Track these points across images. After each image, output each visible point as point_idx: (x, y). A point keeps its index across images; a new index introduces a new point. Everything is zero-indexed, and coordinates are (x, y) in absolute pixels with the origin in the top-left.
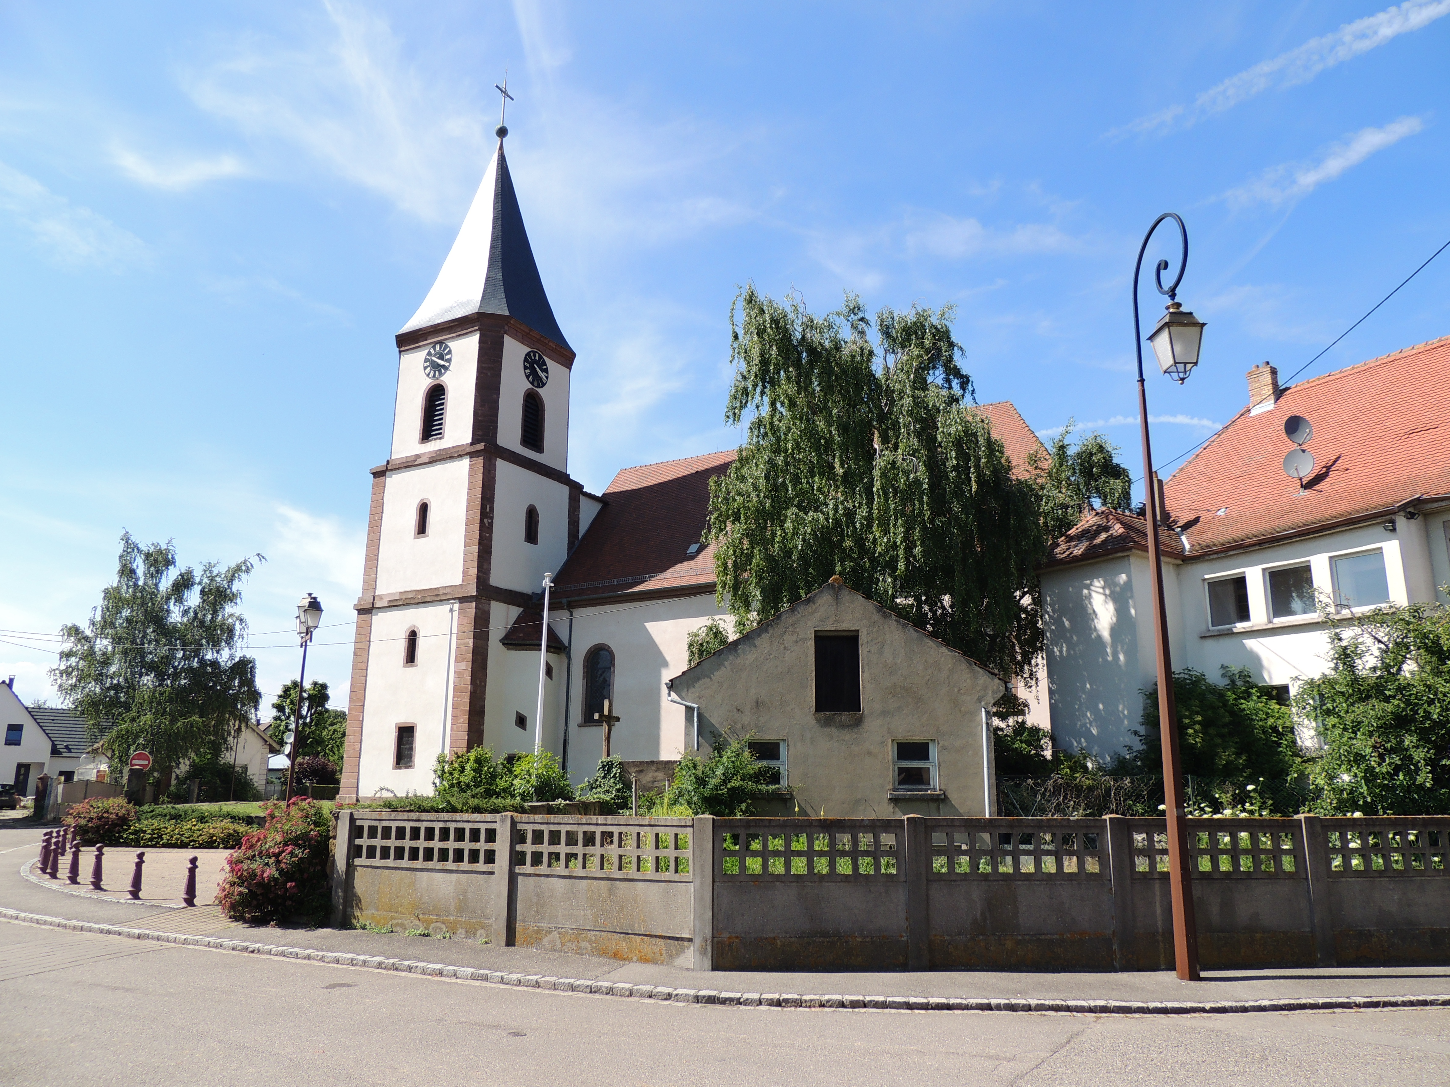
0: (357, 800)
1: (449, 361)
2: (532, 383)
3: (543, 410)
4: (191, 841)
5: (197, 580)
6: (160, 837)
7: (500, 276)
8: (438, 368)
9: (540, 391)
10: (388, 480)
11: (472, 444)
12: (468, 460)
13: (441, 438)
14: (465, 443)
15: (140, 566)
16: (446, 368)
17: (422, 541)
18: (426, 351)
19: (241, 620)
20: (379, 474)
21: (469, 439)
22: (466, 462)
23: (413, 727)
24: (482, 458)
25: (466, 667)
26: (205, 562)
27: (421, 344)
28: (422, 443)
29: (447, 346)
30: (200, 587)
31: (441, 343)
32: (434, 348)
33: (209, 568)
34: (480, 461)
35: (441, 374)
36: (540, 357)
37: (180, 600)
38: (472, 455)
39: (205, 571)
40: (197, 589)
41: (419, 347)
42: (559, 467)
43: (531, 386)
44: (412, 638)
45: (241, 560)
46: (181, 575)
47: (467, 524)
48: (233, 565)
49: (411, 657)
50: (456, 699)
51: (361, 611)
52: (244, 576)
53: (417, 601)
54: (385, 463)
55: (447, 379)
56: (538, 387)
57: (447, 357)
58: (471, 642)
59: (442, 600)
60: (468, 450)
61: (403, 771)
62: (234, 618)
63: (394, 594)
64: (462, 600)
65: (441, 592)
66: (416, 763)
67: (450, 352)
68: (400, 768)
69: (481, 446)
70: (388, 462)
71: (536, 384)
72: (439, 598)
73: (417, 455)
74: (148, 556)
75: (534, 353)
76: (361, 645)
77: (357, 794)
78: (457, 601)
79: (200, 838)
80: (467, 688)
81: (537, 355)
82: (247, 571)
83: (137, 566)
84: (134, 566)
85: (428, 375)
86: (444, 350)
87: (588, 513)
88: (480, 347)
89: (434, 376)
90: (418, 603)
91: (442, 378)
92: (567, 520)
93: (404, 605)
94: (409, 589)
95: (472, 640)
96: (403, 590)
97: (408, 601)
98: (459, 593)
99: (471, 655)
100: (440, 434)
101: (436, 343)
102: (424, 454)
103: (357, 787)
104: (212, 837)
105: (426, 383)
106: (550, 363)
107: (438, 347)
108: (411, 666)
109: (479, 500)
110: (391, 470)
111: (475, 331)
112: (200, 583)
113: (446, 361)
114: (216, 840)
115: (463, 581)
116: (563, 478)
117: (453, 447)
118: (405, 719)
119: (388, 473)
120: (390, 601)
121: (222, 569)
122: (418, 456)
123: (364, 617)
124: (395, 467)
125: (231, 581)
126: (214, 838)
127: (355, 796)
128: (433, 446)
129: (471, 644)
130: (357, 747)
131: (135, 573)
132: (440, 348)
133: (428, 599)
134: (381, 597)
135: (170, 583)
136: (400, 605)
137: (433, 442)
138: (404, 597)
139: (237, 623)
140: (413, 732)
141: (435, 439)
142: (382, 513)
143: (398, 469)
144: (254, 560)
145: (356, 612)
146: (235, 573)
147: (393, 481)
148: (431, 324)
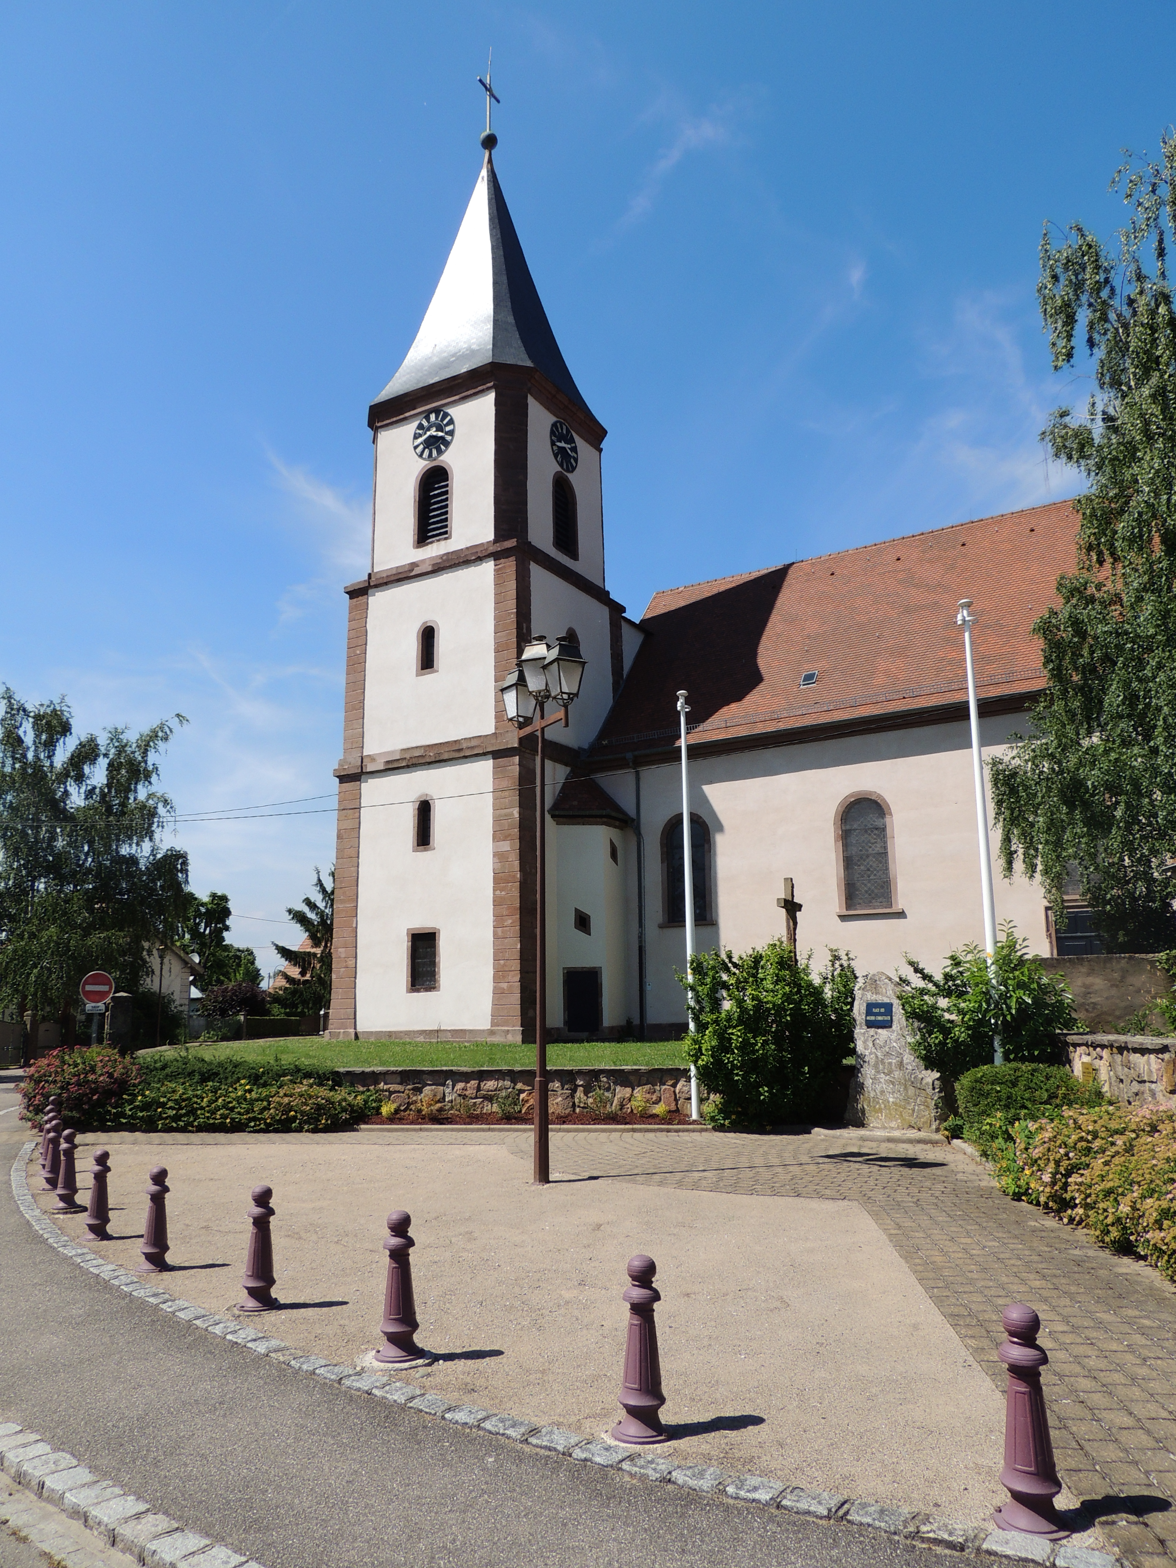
0: (357, 1037)
1: (451, 433)
2: (561, 465)
3: (574, 504)
4: (250, 1120)
5: (103, 749)
6: (192, 1112)
7: (511, 319)
8: (436, 444)
9: (569, 475)
10: (370, 599)
11: (496, 541)
12: (492, 562)
13: (446, 539)
14: (484, 541)
15: (27, 732)
16: (447, 444)
17: (429, 678)
18: (416, 424)
19: (166, 802)
20: (358, 593)
21: (491, 537)
22: (488, 567)
23: (435, 933)
24: (513, 558)
25: (511, 847)
26: (110, 727)
27: (407, 414)
28: (418, 547)
29: (446, 415)
30: (107, 761)
31: (437, 411)
32: (427, 418)
33: (115, 736)
34: (510, 565)
35: (440, 452)
36: (568, 431)
37: (80, 778)
38: (496, 556)
39: (112, 740)
40: (103, 763)
41: (405, 419)
42: (597, 581)
43: (559, 469)
44: (424, 810)
45: (155, 724)
46: (80, 744)
47: (497, 651)
48: (146, 730)
49: (423, 838)
50: (498, 892)
51: (344, 778)
52: (161, 745)
53: (428, 760)
54: (366, 578)
55: (449, 458)
56: (568, 471)
57: (448, 429)
58: (516, 812)
59: (465, 757)
60: (492, 549)
61: (423, 995)
62: (155, 799)
63: (393, 752)
64: (497, 755)
65: (464, 746)
66: (441, 982)
67: (451, 422)
68: (418, 991)
69: (511, 543)
70: (370, 575)
71: (565, 467)
72: (462, 754)
73: (412, 563)
74: (38, 718)
75: (561, 424)
76: (348, 824)
77: (355, 1029)
78: (491, 756)
79: (266, 1114)
80: (514, 876)
81: (564, 427)
82: (166, 739)
83: (25, 732)
84: (21, 732)
85: (421, 456)
86: (442, 420)
87: (631, 643)
88: (496, 410)
89: (430, 455)
90: (430, 763)
91: (442, 458)
92: (609, 652)
93: (408, 766)
94: (414, 745)
95: (518, 809)
96: (405, 747)
97: (414, 761)
98: (492, 745)
99: (517, 830)
100: (446, 533)
101: (430, 412)
102: (423, 561)
103: (355, 1018)
104: (287, 1113)
105: (419, 466)
106: (579, 442)
107: (433, 417)
108: (425, 850)
109: (513, 617)
110: (376, 586)
111: (489, 389)
112: (106, 755)
113: (447, 433)
114: (295, 1118)
115: (496, 728)
116: (601, 595)
117: (467, 548)
118: (422, 923)
119: (370, 591)
120: (388, 762)
121: (132, 737)
122: (414, 565)
123: (348, 786)
124: (381, 581)
125: (145, 752)
126: (292, 1113)
127: (352, 1031)
128: (436, 550)
129: (517, 815)
130: (351, 963)
131: (22, 742)
132: (437, 418)
133: (446, 756)
134: (372, 758)
135: (68, 755)
136: (403, 767)
137: (435, 545)
138: (408, 756)
139: (160, 805)
140: (435, 940)
141: (438, 541)
142: (366, 644)
143: (386, 584)
144: (174, 723)
145: (337, 780)
146: (148, 743)
147: (377, 600)
148: (421, 385)
